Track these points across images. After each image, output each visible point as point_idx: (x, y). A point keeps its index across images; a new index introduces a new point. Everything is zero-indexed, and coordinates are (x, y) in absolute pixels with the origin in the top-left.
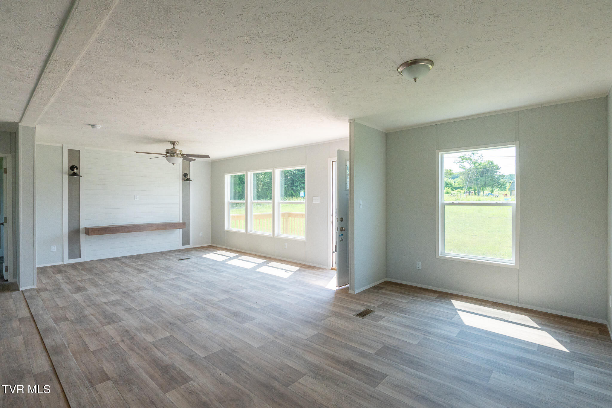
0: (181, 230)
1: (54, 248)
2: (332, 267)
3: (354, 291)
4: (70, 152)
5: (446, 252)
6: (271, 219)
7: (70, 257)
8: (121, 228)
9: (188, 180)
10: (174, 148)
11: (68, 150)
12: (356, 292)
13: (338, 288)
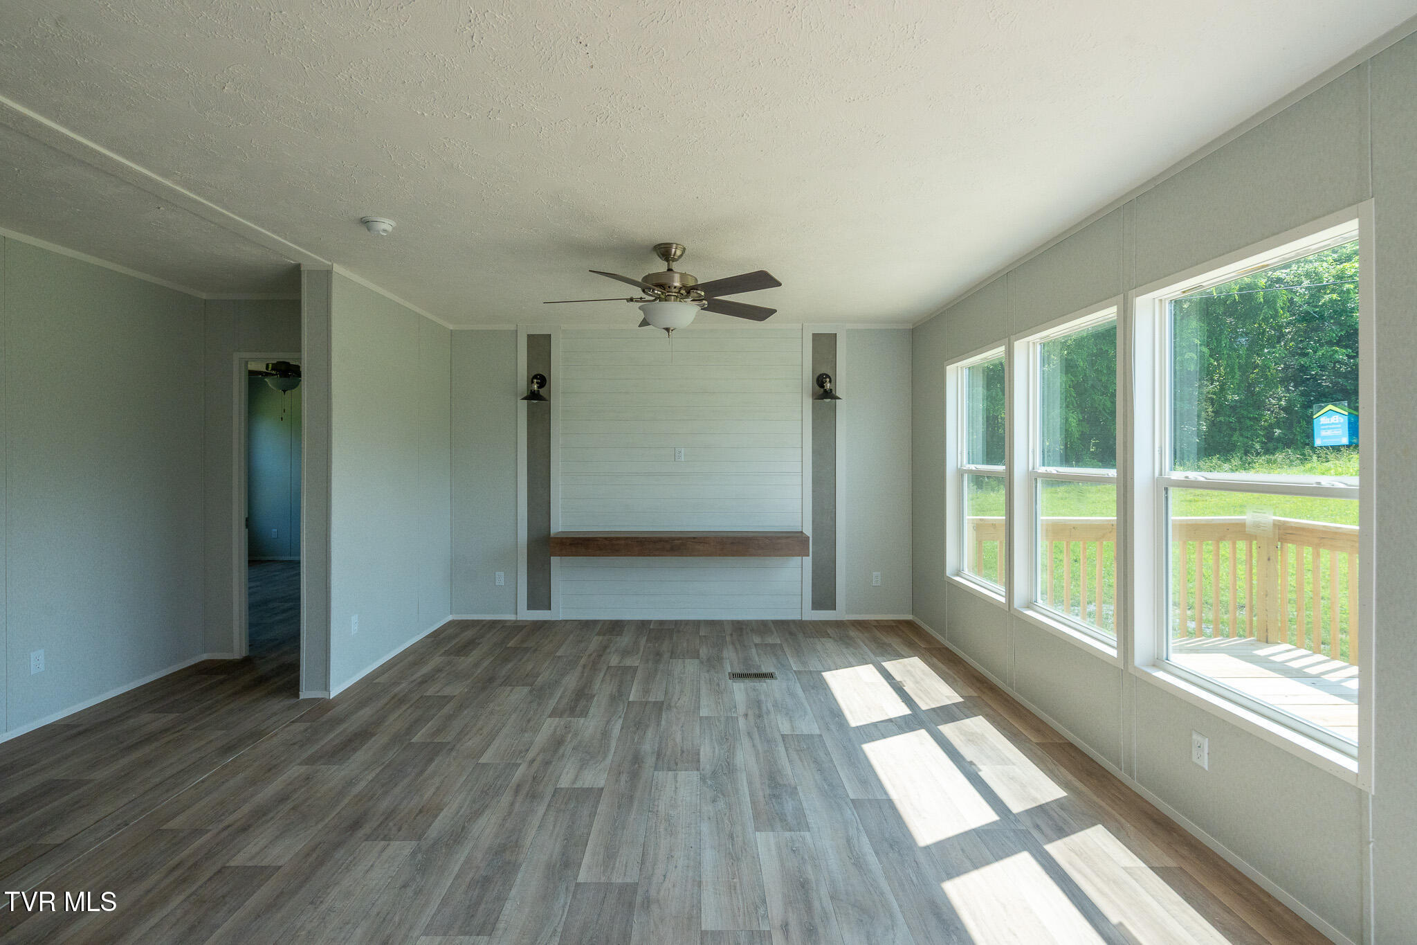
0: (808, 561)
1: (500, 579)
4: (532, 339)
7: (531, 606)
8: (623, 542)
9: (827, 395)
10: (670, 269)
11: (528, 335)
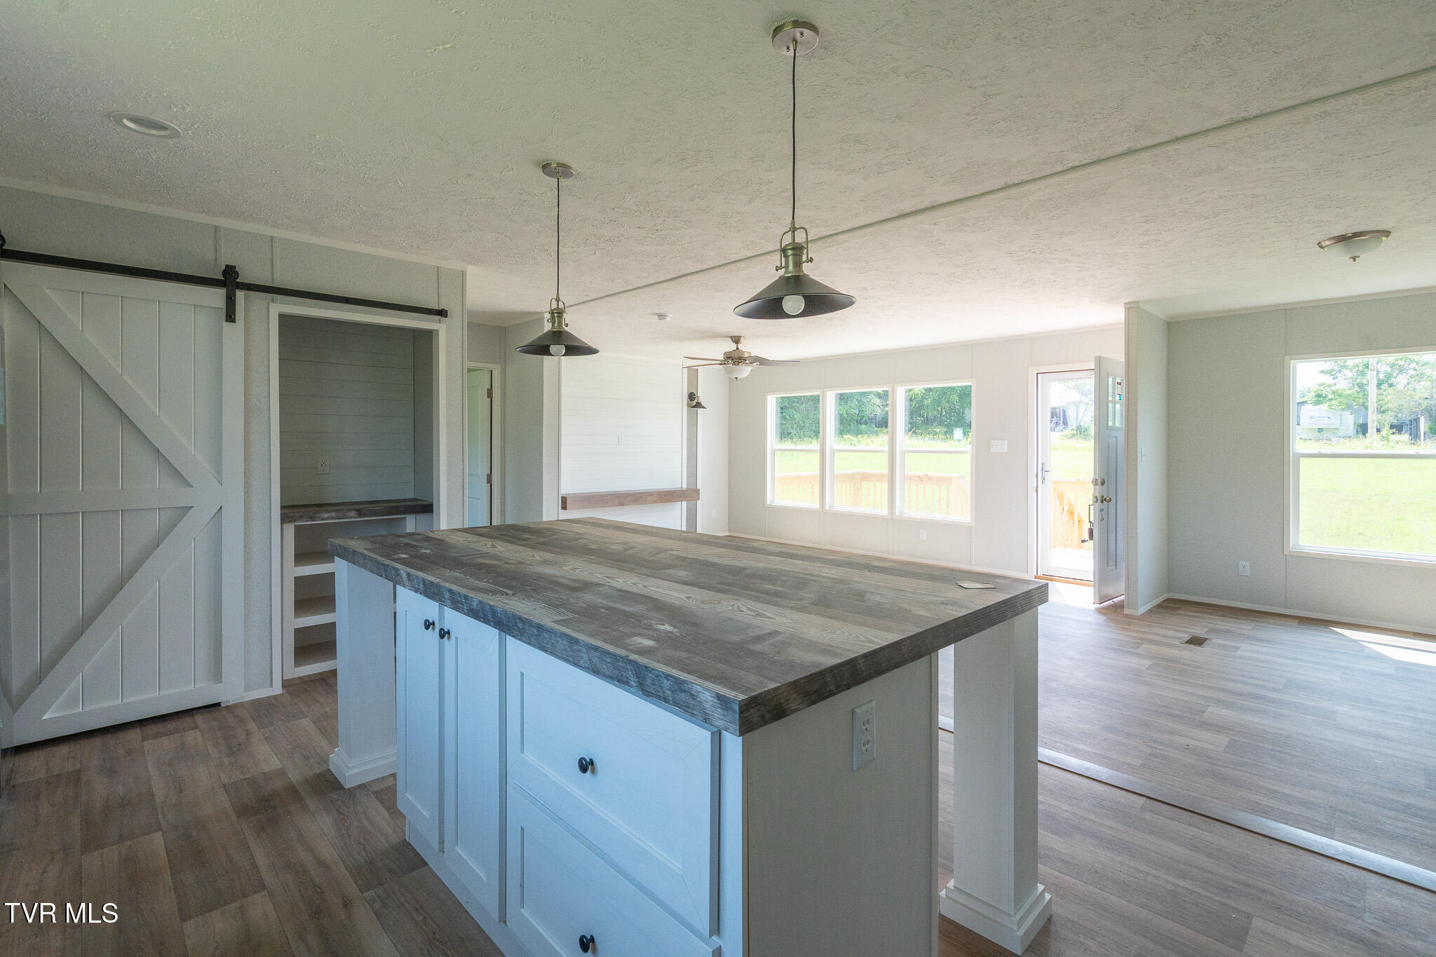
0: (684, 503)
2: (1035, 574)
3: (1137, 609)
5: (1301, 543)
6: (885, 485)
9: (699, 405)
10: (737, 348)
12: (1141, 610)
13: (1097, 606)
